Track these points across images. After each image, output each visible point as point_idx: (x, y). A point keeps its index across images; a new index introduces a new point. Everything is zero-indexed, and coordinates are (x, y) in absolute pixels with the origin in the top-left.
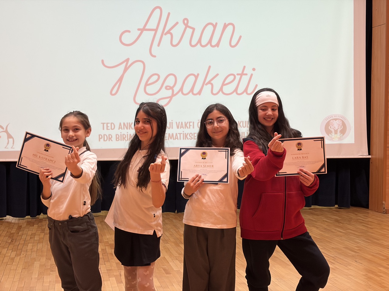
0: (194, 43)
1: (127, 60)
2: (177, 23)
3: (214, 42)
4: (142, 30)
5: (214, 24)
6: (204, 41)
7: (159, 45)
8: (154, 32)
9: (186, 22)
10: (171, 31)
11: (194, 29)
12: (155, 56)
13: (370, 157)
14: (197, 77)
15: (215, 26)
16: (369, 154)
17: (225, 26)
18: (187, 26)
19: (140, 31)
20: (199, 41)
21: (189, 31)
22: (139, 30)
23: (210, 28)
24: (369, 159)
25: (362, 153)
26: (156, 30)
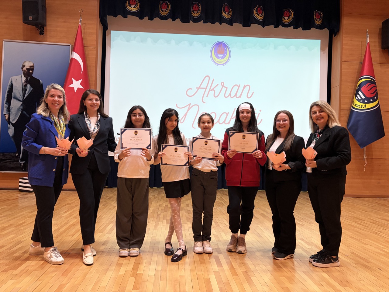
1: (190, 104)
2: (218, 85)
3: (238, 95)
7: (207, 97)
8: (205, 89)
9: (223, 84)
10: (214, 89)
11: (227, 88)
14: (227, 114)
15: (239, 87)
17: (245, 87)
19: (197, 89)
20: (230, 95)
21: (224, 89)
23: (236, 87)
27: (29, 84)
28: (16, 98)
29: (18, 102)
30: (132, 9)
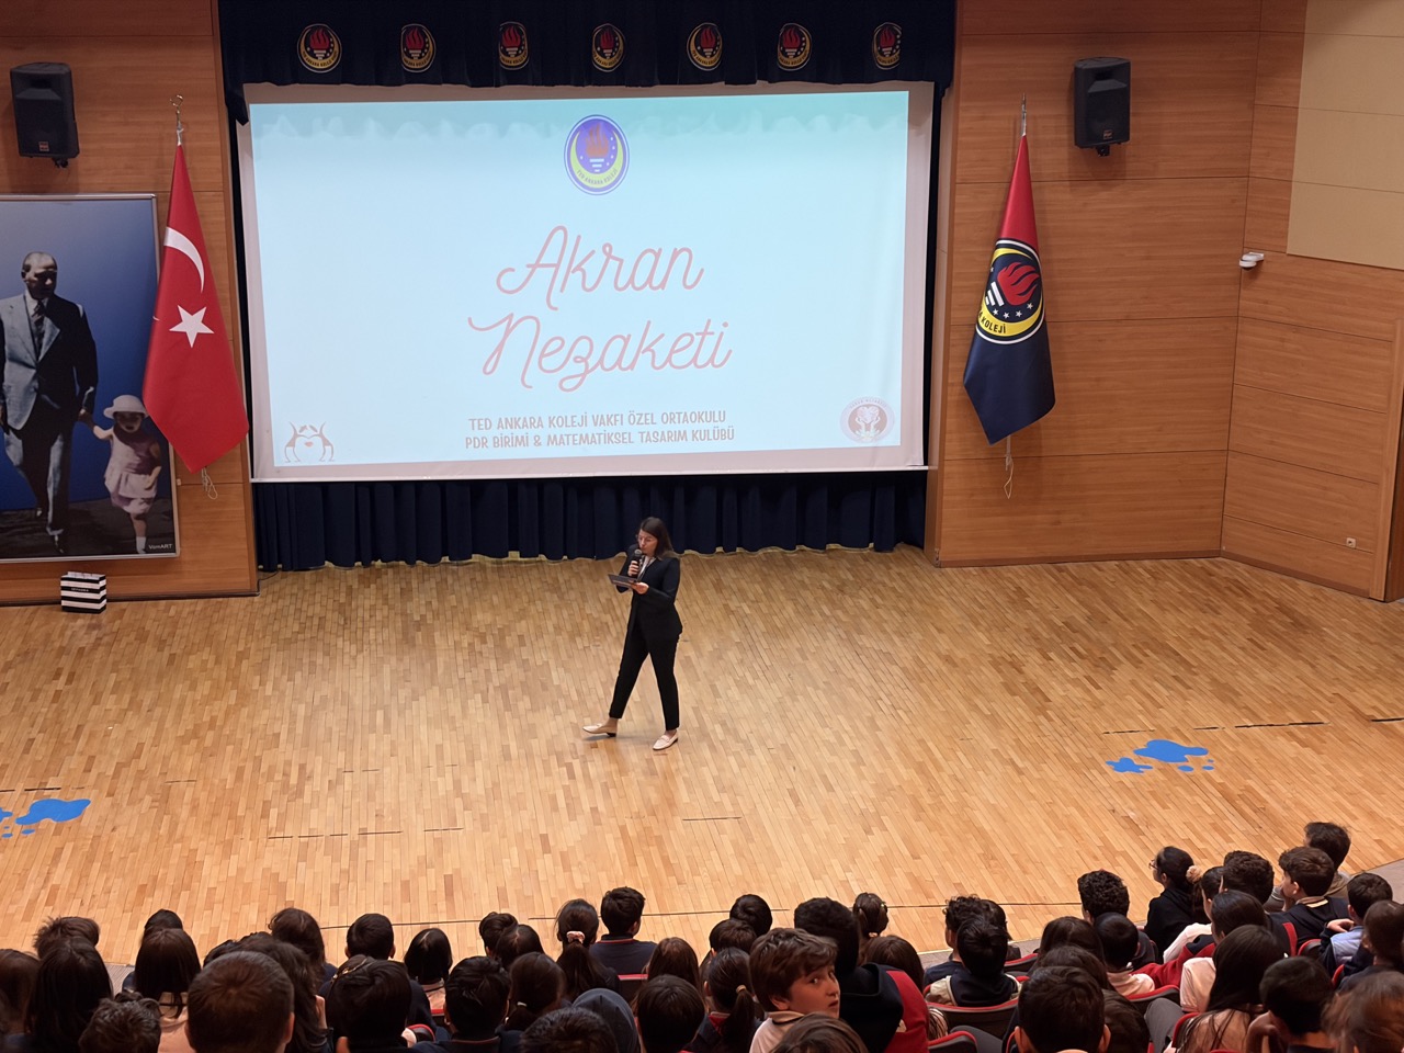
0: (620, 285)
1: (511, 317)
2: (593, 252)
3: (656, 282)
4: (534, 267)
5: (657, 251)
6: (640, 280)
7: (562, 291)
8: (554, 269)
9: (607, 249)
10: (583, 267)
11: (621, 261)
12: (556, 309)
13: (926, 468)
14: (626, 340)
15: (657, 255)
16: (926, 463)
17: (676, 253)
18: (609, 256)
19: (530, 269)
20: (631, 281)
21: (613, 264)
22: (528, 266)
23: (650, 257)
24: (926, 471)
25: (914, 462)
26: (557, 266)
27: (48, 317)
28: (15, 360)
29: (23, 369)
30: (320, 62)
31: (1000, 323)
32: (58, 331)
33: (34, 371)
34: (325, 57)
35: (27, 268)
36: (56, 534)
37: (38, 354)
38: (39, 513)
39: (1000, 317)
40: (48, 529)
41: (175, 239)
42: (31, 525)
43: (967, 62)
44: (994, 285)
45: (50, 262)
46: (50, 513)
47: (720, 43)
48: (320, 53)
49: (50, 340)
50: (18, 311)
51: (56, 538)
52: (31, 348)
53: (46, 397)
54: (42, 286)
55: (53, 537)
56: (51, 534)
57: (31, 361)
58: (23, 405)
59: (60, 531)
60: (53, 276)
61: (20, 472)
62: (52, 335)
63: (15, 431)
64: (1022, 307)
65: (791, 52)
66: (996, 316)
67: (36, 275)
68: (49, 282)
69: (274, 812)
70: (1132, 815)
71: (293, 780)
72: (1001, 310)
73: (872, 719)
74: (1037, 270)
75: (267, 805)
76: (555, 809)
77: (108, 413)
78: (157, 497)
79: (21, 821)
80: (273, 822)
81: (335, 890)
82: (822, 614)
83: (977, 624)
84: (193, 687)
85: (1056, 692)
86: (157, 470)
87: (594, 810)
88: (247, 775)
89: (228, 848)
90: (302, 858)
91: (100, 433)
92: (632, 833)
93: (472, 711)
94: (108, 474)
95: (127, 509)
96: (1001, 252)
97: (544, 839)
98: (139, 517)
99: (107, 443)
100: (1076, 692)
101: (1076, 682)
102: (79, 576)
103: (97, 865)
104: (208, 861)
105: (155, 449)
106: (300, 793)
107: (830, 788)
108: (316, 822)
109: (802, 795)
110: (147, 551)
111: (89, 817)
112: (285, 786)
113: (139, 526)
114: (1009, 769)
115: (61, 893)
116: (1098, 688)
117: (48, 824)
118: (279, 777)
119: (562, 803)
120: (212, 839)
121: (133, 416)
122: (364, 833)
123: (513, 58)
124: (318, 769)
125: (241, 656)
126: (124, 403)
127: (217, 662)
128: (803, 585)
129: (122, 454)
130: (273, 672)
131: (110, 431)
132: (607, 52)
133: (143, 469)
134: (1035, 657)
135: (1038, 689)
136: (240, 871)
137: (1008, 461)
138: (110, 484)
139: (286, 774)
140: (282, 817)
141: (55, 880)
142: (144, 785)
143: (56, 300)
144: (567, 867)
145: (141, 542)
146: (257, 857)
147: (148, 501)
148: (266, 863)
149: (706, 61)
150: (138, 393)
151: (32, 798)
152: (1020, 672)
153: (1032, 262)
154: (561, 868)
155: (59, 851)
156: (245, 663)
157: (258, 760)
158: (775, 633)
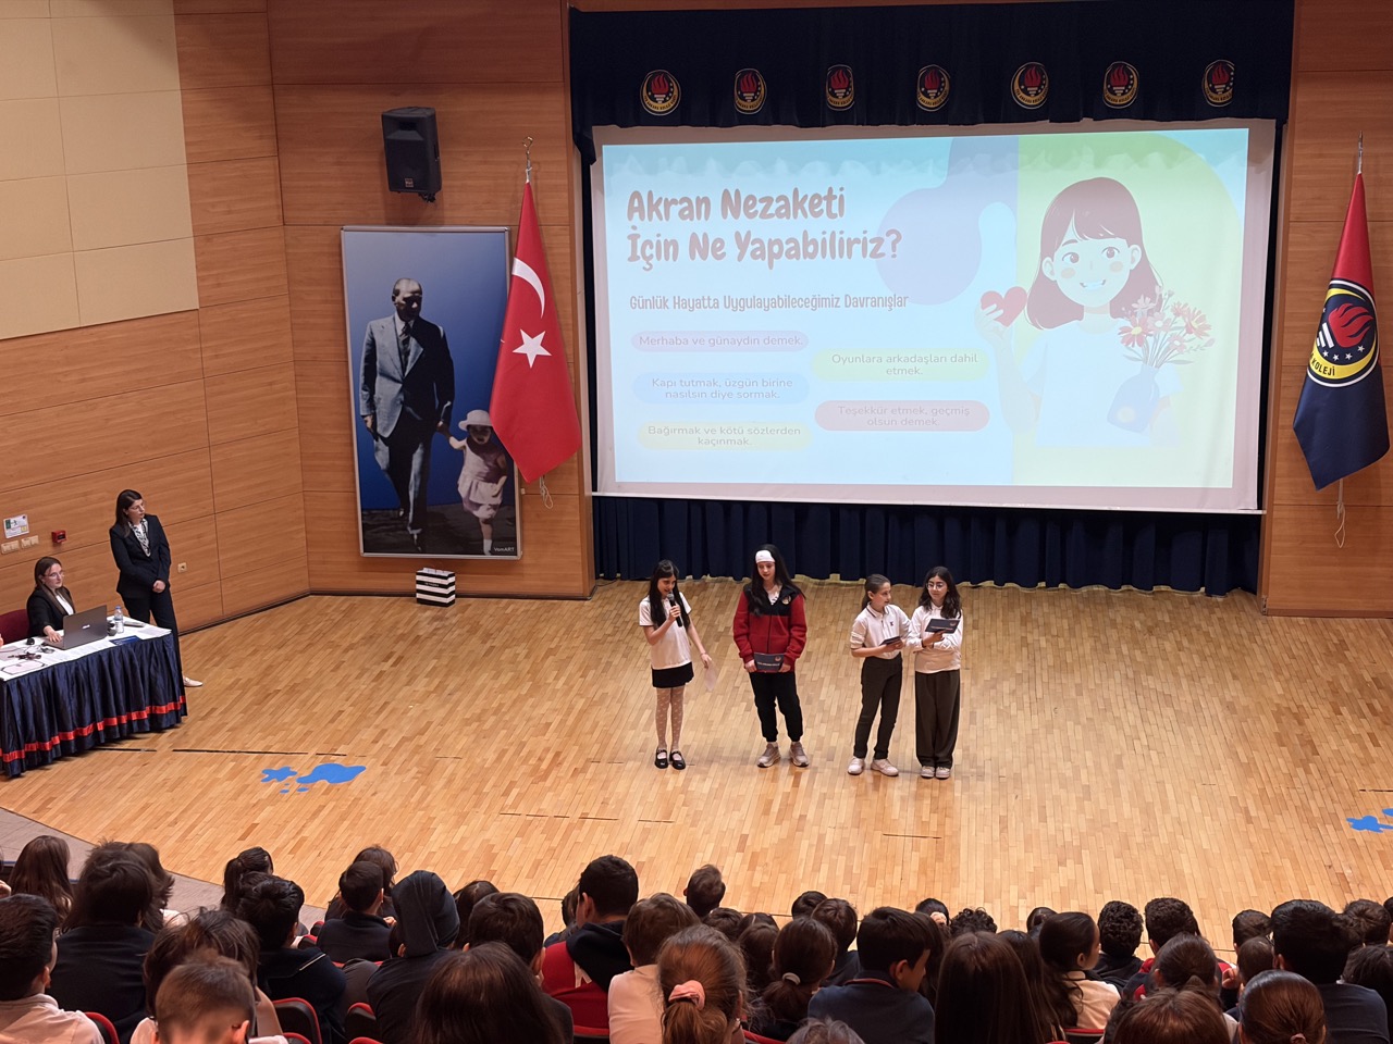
13: (1260, 512)
16: (1260, 508)
24: (1260, 516)
25: (1248, 506)
27: (414, 337)
28: (385, 375)
29: (391, 384)
30: (660, 105)
31: (1330, 365)
32: (422, 349)
33: (400, 385)
34: (665, 101)
35: (397, 293)
36: (415, 533)
37: (404, 369)
38: (401, 513)
39: (1329, 359)
40: (409, 529)
41: (521, 269)
42: (395, 524)
43: (1302, 98)
44: (1325, 326)
45: (416, 287)
46: (411, 514)
47: (1046, 82)
48: (660, 97)
49: (414, 358)
50: (388, 330)
51: (416, 537)
52: (399, 364)
53: (410, 409)
54: (409, 309)
55: (413, 535)
56: (411, 532)
57: (398, 377)
58: (390, 416)
59: (418, 531)
60: (419, 300)
61: (387, 476)
62: (416, 353)
63: (383, 438)
64: (1353, 350)
65: (1119, 90)
66: (1325, 358)
67: (405, 299)
68: (415, 305)
69: (515, 792)
70: (1348, 872)
71: (544, 766)
72: (1332, 352)
73: (1119, 758)
74: (1371, 311)
75: (512, 784)
76: (767, 812)
77: (462, 425)
78: (502, 505)
79: (300, 780)
80: (510, 800)
81: (537, 864)
82: (1119, 652)
83: (1278, 673)
84: (496, 677)
85: (1329, 746)
86: (503, 479)
87: (802, 817)
88: (506, 758)
89: (462, 818)
90: (520, 834)
91: (455, 443)
92: (828, 841)
93: (731, 717)
94: (460, 482)
95: (476, 513)
96: (1334, 292)
97: (744, 838)
98: (486, 521)
99: (461, 452)
100: (1351, 748)
101: (1354, 738)
102: (432, 572)
103: (346, 823)
104: (440, 828)
105: (501, 460)
106: (545, 777)
107: (1043, 819)
108: (547, 804)
109: (1012, 823)
110: (492, 552)
111: (359, 782)
112: (536, 768)
113: (486, 529)
114: (1240, 817)
115: (307, 844)
116: (1376, 744)
117: (323, 784)
118: (533, 761)
119: (775, 808)
120: (452, 810)
121: (484, 429)
122: (584, 817)
123: (841, 99)
124: (570, 758)
125: (550, 652)
126: (476, 417)
127: (527, 656)
128: (1113, 624)
129: (473, 464)
130: (571, 668)
131: (464, 442)
132: (932, 92)
133: (491, 478)
134: (1325, 710)
135: (1311, 742)
136: (463, 840)
137: (1340, 509)
138: (463, 490)
139: (541, 760)
140: (520, 796)
141: (305, 833)
142: (416, 758)
143: (420, 321)
144: (752, 866)
145: (487, 544)
146: (483, 828)
147: (494, 507)
148: (487, 835)
149: (1030, 99)
150: (486, 408)
151: (319, 761)
152: (1301, 723)
153: (1366, 304)
154: (746, 866)
155: (322, 807)
156: (551, 658)
157: (523, 745)
158: (1062, 667)
